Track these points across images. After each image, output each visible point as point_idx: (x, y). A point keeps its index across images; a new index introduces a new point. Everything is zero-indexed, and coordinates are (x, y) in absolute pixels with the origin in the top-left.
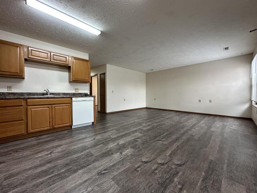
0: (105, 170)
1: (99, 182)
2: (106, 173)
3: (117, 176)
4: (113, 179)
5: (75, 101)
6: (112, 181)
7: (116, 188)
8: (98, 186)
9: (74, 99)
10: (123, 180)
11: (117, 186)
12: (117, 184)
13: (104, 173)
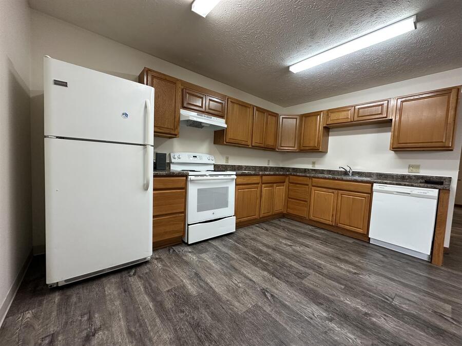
0: (272, 296)
1: (250, 292)
2: (267, 298)
3: (262, 311)
4: (256, 306)
5: (378, 191)
6: (251, 304)
7: (241, 309)
8: (245, 291)
9: (376, 186)
10: (255, 318)
11: (244, 310)
12: (247, 311)
13: (265, 295)
